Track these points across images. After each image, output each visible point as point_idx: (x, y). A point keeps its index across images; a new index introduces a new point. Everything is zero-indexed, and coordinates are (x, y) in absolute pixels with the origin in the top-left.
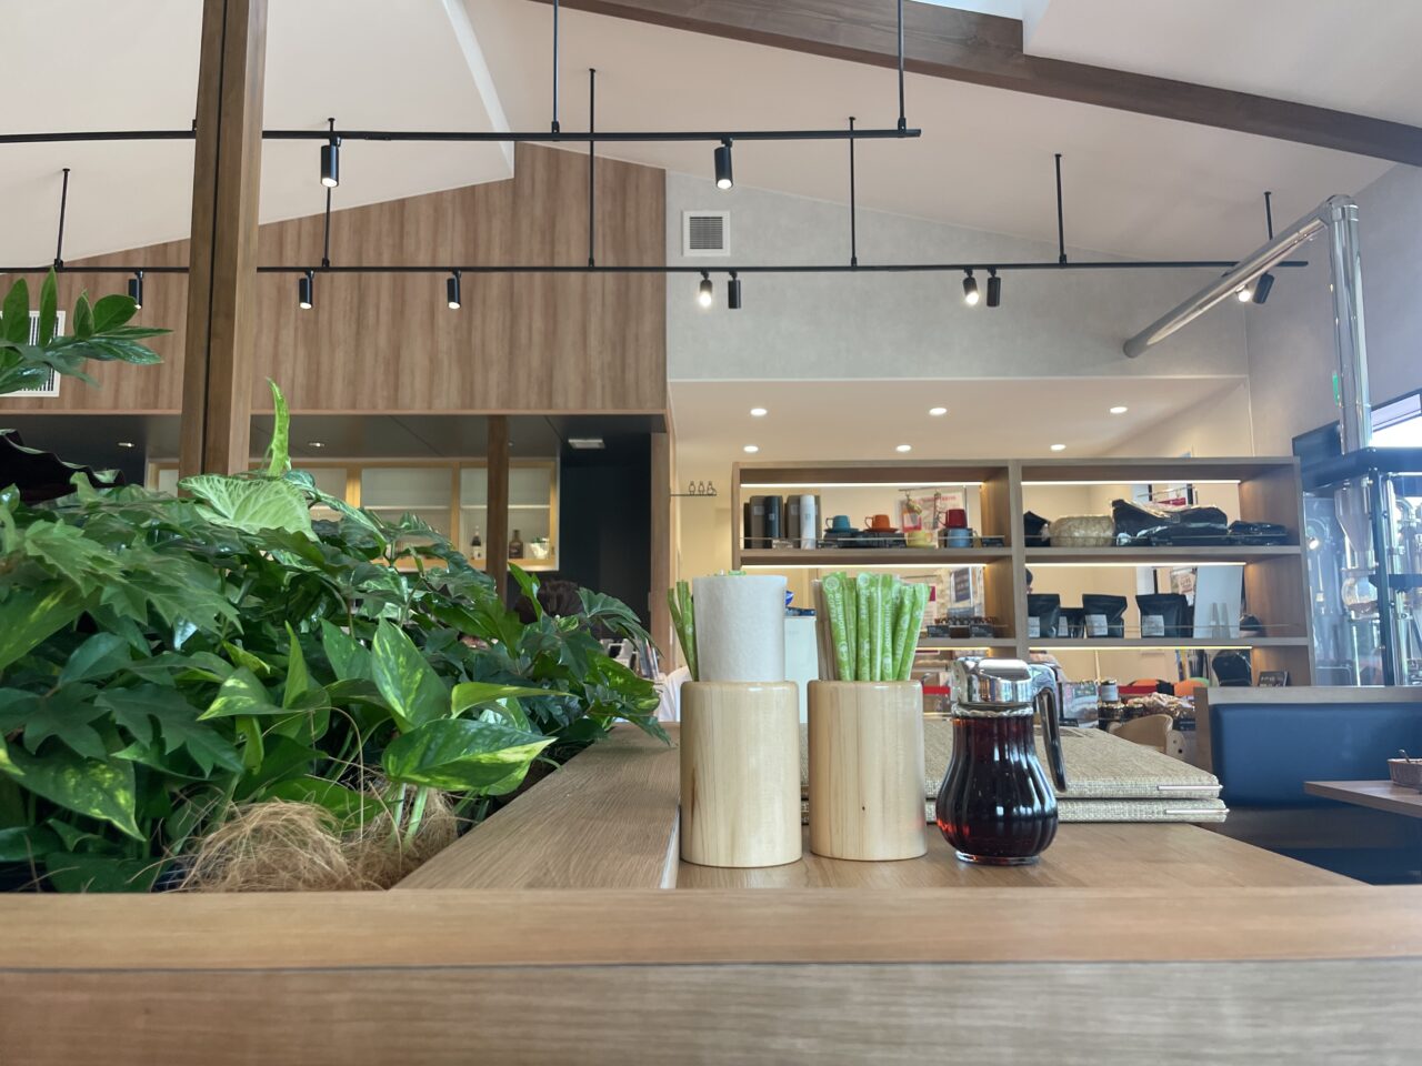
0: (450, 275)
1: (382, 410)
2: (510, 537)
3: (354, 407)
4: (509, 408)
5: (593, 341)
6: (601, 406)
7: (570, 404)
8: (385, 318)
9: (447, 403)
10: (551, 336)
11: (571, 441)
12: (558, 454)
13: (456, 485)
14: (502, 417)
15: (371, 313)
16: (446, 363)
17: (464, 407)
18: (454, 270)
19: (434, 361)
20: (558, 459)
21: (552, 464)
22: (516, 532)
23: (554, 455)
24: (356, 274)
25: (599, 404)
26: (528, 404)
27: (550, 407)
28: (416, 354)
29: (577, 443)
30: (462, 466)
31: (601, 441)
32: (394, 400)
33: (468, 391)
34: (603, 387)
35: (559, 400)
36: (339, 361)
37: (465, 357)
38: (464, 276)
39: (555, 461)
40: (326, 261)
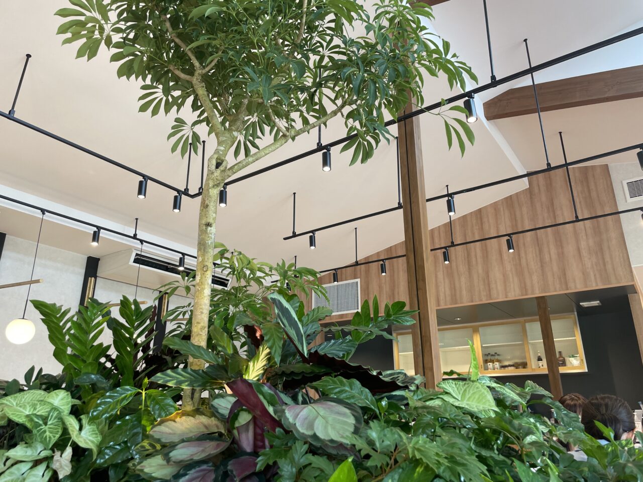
0: (507, 238)
1: (485, 301)
2: (558, 356)
3: (472, 302)
4: (546, 292)
5: (585, 253)
6: (595, 285)
7: (578, 286)
8: (480, 260)
9: (514, 294)
10: (561, 256)
11: (581, 304)
12: (575, 310)
13: (524, 331)
14: (543, 297)
15: (474, 259)
16: (511, 275)
17: (522, 295)
18: (509, 235)
19: (505, 276)
20: (576, 313)
21: (573, 316)
22: (560, 352)
23: (573, 311)
24: (465, 245)
25: (594, 284)
26: (555, 289)
27: (567, 289)
28: (496, 274)
29: (585, 304)
30: (526, 322)
31: (598, 302)
32: (489, 296)
33: (524, 288)
34: (595, 275)
35: (571, 285)
36: (463, 282)
37: (520, 273)
38: (514, 237)
39: (574, 314)
40: (452, 242)
